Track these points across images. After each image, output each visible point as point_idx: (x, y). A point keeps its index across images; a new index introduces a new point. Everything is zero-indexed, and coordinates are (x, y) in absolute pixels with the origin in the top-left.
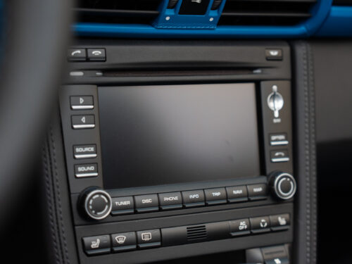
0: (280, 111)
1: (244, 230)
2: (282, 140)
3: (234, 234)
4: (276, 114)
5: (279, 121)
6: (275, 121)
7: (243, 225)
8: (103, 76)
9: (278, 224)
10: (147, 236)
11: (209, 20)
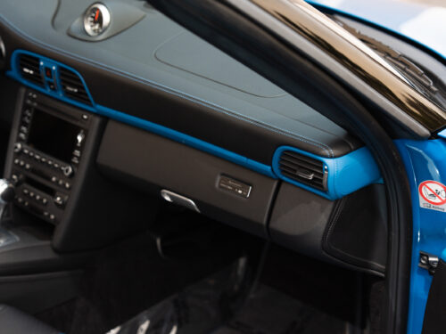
4: (79, 143)
6: (78, 145)
10: (28, 166)
11: (60, 95)
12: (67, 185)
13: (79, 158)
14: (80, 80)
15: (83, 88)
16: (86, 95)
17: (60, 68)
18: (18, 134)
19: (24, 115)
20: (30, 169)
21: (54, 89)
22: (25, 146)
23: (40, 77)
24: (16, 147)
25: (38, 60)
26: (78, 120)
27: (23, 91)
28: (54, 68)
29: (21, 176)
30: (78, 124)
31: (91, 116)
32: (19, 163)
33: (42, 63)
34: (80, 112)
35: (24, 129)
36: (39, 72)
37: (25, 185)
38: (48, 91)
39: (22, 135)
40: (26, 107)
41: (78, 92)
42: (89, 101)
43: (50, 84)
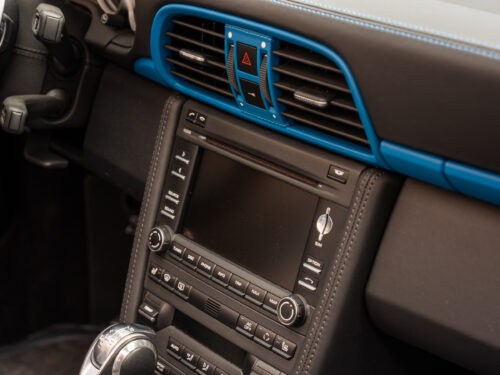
0: (325, 236)
1: (247, 331)
2: (316, 267)
3: (238, 328)
4: (320, 238)
5: (320, 245)
6: (317, 244)
7: (248, 326)
8: (207, 141)
9: (280, 347)
10: (181, 286)
11: (272, 116)
12: (285, 348)
13: (319, 280)
14: (340, 78)
15: (348, 98)
16: (355, 116)
17: (280, 44)
18: (160, 207)
19: (173, 164)
20: (185, 292)
21: (257, 102)
22: (174, 237)
23: (222, 73)
24: (155, 240)
25: (220, 26)
26: (316, 182)
27: (173, 105)
28: (263, 45)
29: (165, 307)
30: (320, 190)
31: (356, 172)
32: (159, 276)
33: (230, 35)
34: (326, 161)
35: (173, 196)
36: (221, 58)
37: (172, 329)
38: (241, 107)
39: (168, 212)
40: (179, 144)
41: (329, 109)
42: (361, 133)
43: (248, 87)
